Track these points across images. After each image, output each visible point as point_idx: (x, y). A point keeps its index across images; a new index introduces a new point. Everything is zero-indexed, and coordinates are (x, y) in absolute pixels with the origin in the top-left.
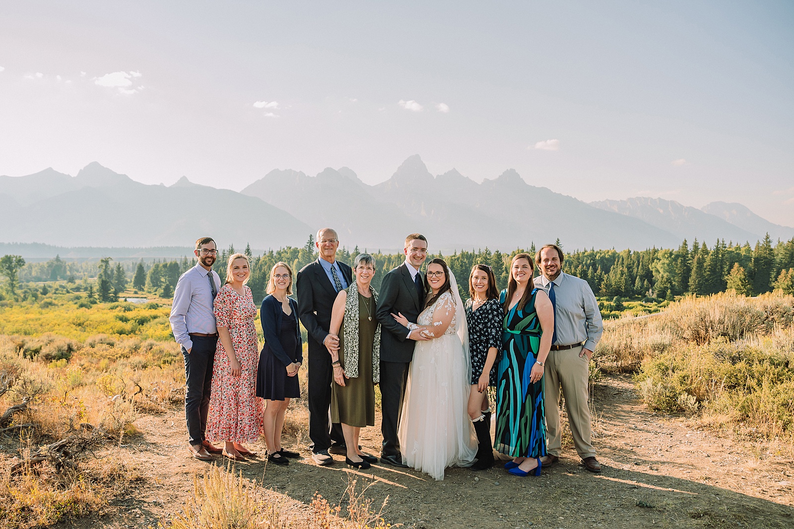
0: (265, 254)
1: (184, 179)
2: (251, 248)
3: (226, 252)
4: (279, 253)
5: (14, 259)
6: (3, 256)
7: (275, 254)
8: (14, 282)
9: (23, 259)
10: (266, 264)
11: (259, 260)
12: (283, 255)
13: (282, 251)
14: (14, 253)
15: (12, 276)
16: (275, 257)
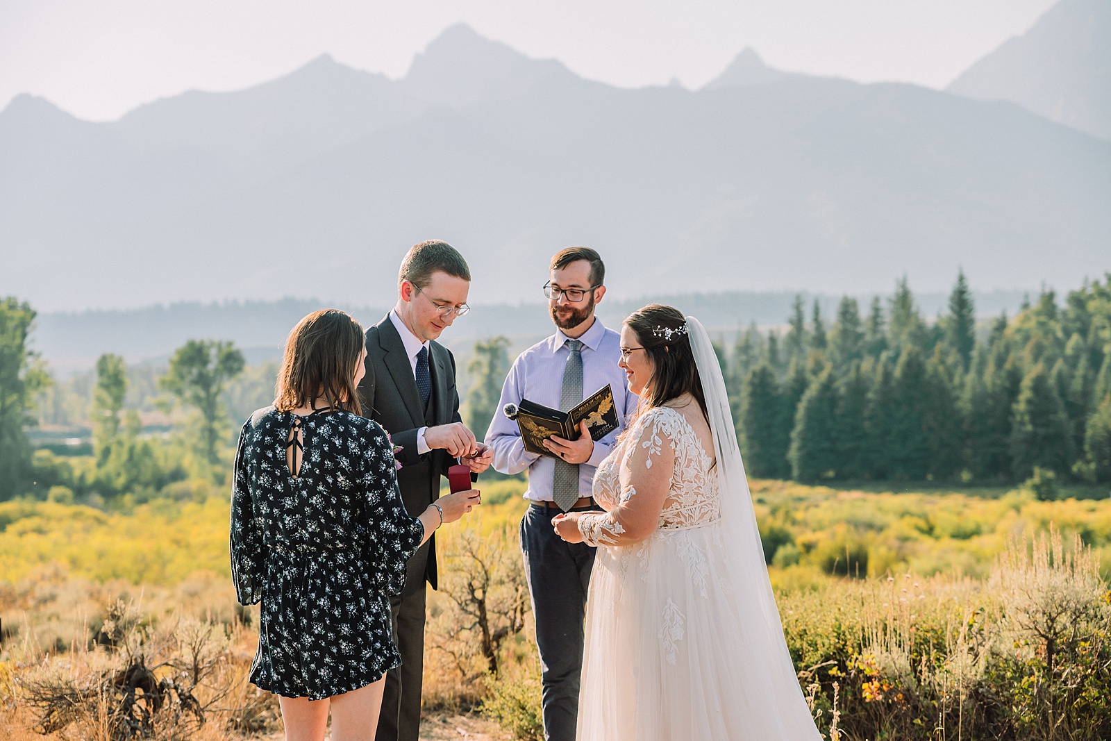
0: (1026, 306)
1: (748, 58)
2: (972, 285)
3: (884, 304)
4: (1078, 301)
5: (213, 352)
6: (181, 343)
7: (1062, 303)
8: (216, 425)
9: (238, 352)
10: (1027, 338)
11: (1001, 325)
12: (1092, 306)
13: (1090, 290)
14: (211, 334)
15: (209, 407)
16: (1065, 313)
